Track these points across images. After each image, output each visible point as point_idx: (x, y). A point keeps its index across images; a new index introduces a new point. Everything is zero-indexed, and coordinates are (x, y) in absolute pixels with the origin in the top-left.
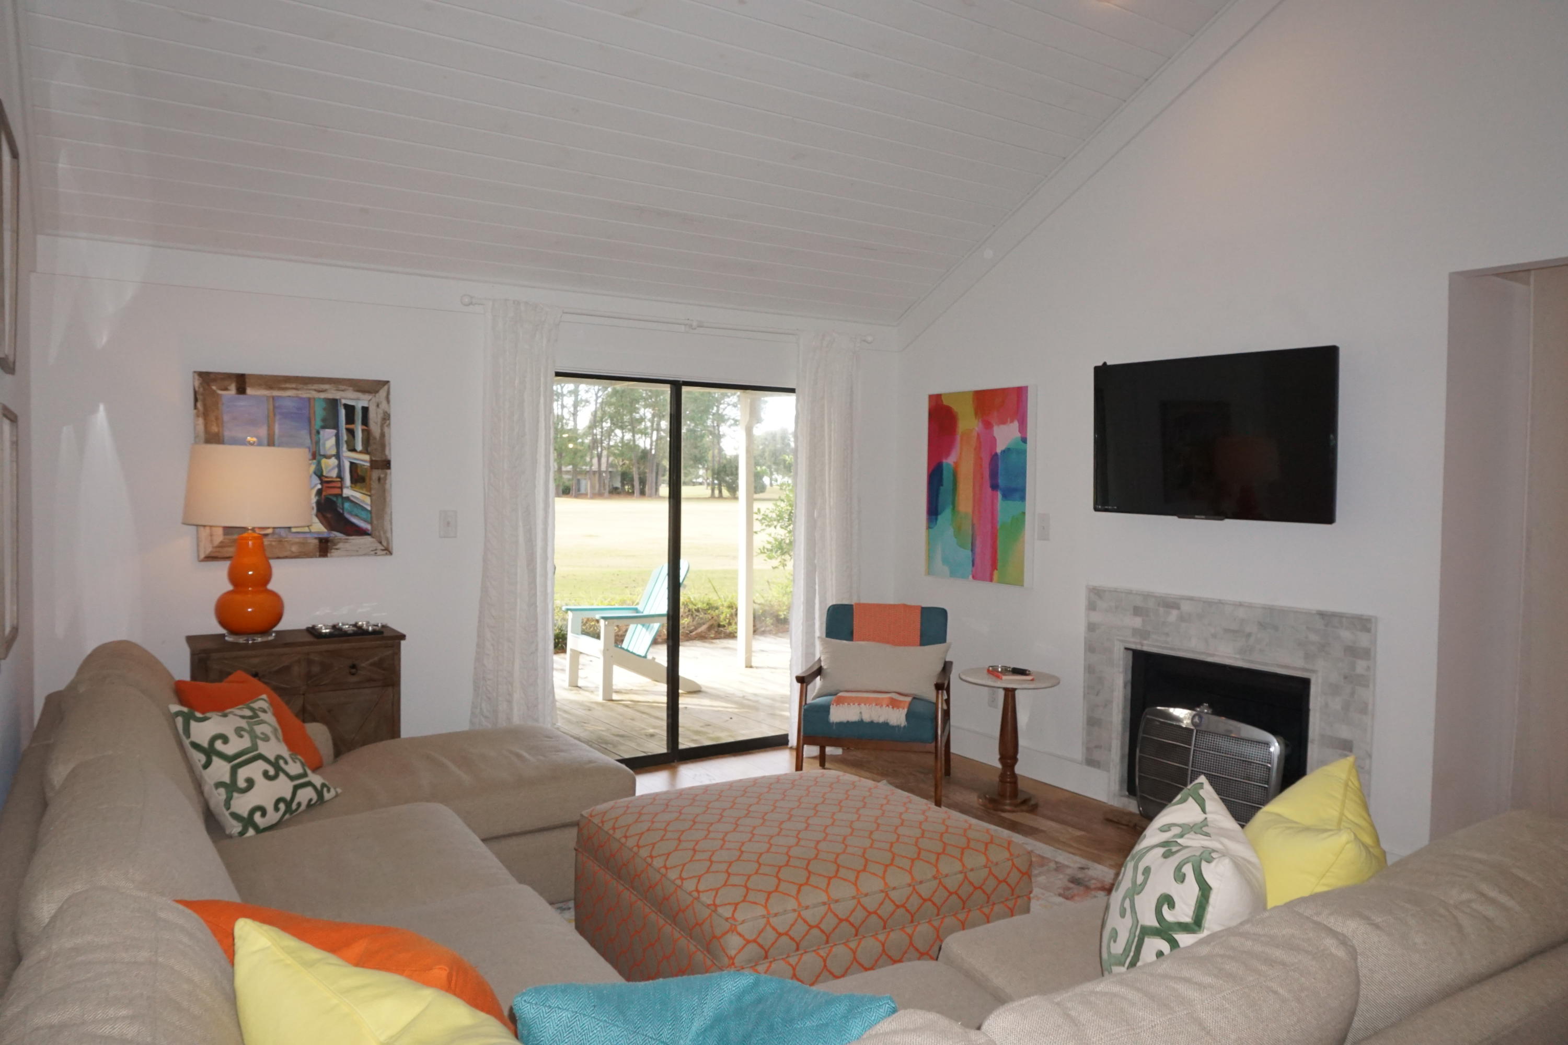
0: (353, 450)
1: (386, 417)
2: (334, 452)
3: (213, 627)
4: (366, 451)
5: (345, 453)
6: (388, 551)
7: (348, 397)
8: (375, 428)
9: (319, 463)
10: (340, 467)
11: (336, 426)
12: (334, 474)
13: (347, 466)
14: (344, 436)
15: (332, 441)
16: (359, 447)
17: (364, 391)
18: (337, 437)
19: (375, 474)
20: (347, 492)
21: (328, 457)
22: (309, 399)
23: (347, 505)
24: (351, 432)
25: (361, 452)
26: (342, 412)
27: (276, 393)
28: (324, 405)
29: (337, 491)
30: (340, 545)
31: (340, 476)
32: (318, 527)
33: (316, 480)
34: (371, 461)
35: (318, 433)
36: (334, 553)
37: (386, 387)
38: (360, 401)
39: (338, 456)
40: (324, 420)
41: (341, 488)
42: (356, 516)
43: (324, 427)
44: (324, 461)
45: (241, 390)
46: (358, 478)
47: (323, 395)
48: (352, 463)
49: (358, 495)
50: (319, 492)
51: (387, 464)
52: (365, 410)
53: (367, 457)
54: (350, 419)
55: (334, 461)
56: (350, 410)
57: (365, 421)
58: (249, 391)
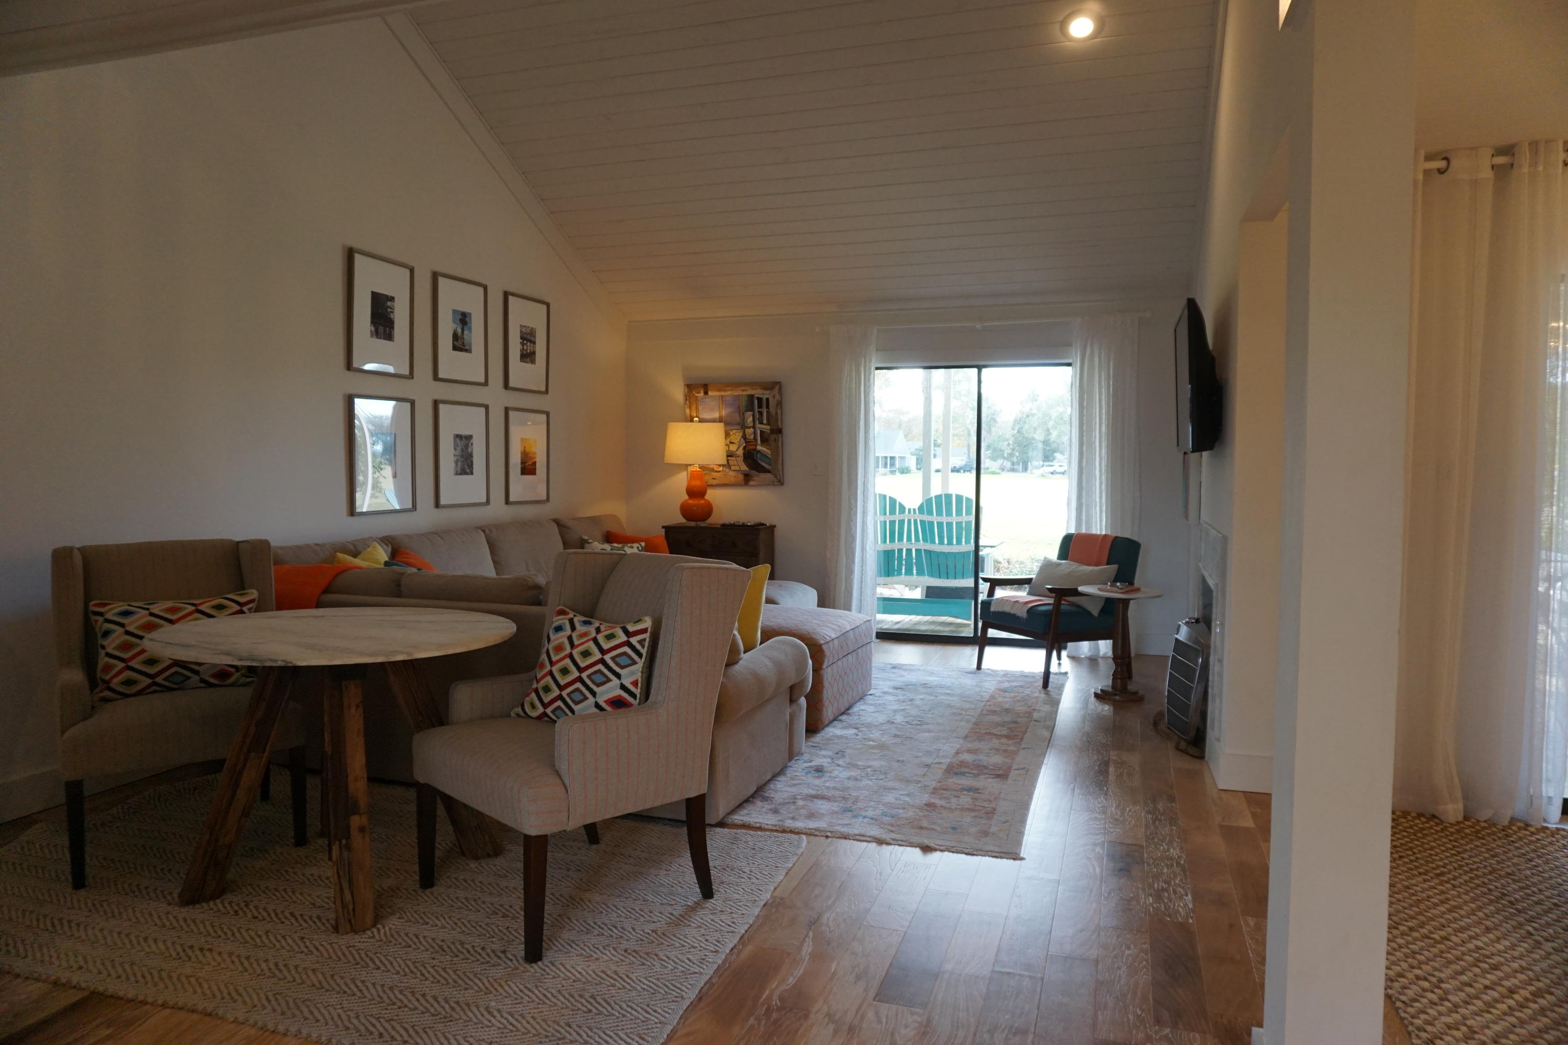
0: (761, 423)
1: (780, 404)
2: (752, 425)
3: (679, 520)
4: (768, 423)
5: (758, 425)
6: (781, 483)
7: (758, 393)
8: (772, 410)
9: (744, 432)
10: (755, 433)
11: (752, 410)
12: (752, 437)
13: (759, 432)
14: (757, 416)
15: (751, 419)
16: (765, 422)
17: (766, 389)
18: (753, 416)
19: (773, 437)
20: (759, 448)
21: (749, 428)
22: (739, 396)
23: (759, 455)
24: (761, 413)
25: (765, 424)
26: (756, 402)
27: (722, 393)
28: (746, 398)
29: (753, 447)
30: (755, 478)
31: (755, 438)
32: (744, 468)
33: (743, 441)
34: (771, 430)
35: (744, 414)
36: (752, 483)
37: (778, 386)
38: (765, 395)
39: (754, 427)
40: (746, 407)
41: (756, 445)
42: (763, 461)
43: (747, 411)
44: (747, 430)
45: (706, 393)
46: (765, 440)
47: (745, 393)
48: (761, 431)
49: (764, 449)
50: (745, 448)
51: (780, 431)
52: (767, 399)
53: (768, 427)
54: (760, 406)
55: (752, 430)
56: (760, 400)
57: (768, 407)
58: (710, 393)
